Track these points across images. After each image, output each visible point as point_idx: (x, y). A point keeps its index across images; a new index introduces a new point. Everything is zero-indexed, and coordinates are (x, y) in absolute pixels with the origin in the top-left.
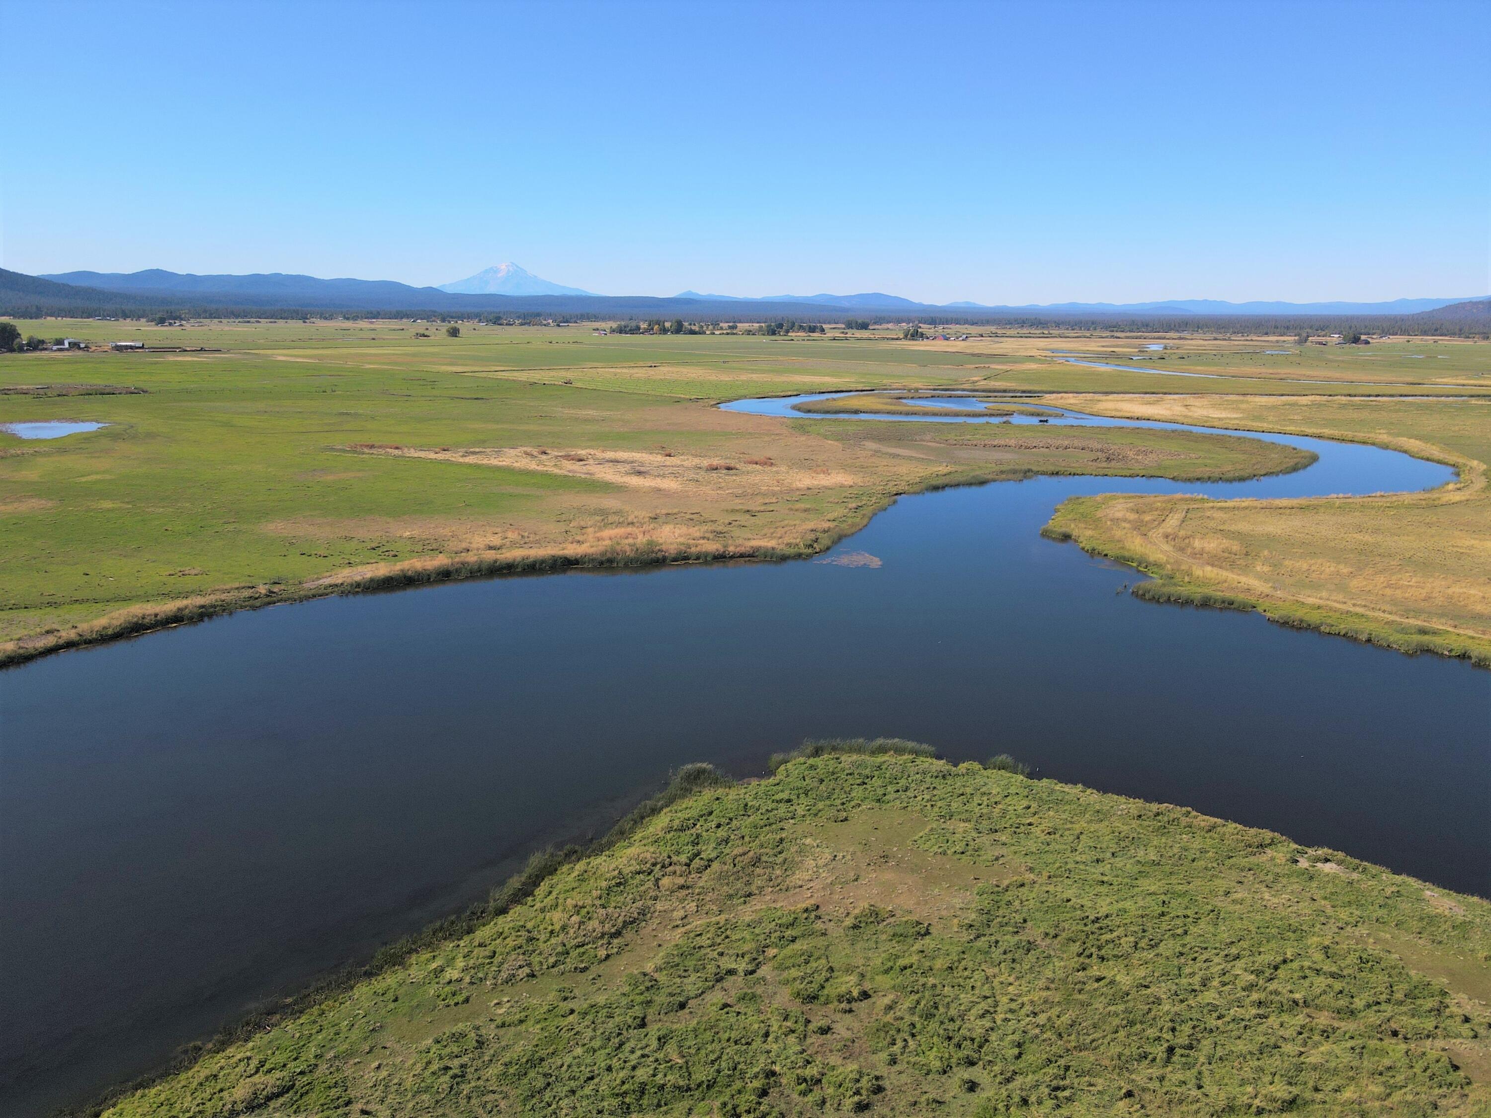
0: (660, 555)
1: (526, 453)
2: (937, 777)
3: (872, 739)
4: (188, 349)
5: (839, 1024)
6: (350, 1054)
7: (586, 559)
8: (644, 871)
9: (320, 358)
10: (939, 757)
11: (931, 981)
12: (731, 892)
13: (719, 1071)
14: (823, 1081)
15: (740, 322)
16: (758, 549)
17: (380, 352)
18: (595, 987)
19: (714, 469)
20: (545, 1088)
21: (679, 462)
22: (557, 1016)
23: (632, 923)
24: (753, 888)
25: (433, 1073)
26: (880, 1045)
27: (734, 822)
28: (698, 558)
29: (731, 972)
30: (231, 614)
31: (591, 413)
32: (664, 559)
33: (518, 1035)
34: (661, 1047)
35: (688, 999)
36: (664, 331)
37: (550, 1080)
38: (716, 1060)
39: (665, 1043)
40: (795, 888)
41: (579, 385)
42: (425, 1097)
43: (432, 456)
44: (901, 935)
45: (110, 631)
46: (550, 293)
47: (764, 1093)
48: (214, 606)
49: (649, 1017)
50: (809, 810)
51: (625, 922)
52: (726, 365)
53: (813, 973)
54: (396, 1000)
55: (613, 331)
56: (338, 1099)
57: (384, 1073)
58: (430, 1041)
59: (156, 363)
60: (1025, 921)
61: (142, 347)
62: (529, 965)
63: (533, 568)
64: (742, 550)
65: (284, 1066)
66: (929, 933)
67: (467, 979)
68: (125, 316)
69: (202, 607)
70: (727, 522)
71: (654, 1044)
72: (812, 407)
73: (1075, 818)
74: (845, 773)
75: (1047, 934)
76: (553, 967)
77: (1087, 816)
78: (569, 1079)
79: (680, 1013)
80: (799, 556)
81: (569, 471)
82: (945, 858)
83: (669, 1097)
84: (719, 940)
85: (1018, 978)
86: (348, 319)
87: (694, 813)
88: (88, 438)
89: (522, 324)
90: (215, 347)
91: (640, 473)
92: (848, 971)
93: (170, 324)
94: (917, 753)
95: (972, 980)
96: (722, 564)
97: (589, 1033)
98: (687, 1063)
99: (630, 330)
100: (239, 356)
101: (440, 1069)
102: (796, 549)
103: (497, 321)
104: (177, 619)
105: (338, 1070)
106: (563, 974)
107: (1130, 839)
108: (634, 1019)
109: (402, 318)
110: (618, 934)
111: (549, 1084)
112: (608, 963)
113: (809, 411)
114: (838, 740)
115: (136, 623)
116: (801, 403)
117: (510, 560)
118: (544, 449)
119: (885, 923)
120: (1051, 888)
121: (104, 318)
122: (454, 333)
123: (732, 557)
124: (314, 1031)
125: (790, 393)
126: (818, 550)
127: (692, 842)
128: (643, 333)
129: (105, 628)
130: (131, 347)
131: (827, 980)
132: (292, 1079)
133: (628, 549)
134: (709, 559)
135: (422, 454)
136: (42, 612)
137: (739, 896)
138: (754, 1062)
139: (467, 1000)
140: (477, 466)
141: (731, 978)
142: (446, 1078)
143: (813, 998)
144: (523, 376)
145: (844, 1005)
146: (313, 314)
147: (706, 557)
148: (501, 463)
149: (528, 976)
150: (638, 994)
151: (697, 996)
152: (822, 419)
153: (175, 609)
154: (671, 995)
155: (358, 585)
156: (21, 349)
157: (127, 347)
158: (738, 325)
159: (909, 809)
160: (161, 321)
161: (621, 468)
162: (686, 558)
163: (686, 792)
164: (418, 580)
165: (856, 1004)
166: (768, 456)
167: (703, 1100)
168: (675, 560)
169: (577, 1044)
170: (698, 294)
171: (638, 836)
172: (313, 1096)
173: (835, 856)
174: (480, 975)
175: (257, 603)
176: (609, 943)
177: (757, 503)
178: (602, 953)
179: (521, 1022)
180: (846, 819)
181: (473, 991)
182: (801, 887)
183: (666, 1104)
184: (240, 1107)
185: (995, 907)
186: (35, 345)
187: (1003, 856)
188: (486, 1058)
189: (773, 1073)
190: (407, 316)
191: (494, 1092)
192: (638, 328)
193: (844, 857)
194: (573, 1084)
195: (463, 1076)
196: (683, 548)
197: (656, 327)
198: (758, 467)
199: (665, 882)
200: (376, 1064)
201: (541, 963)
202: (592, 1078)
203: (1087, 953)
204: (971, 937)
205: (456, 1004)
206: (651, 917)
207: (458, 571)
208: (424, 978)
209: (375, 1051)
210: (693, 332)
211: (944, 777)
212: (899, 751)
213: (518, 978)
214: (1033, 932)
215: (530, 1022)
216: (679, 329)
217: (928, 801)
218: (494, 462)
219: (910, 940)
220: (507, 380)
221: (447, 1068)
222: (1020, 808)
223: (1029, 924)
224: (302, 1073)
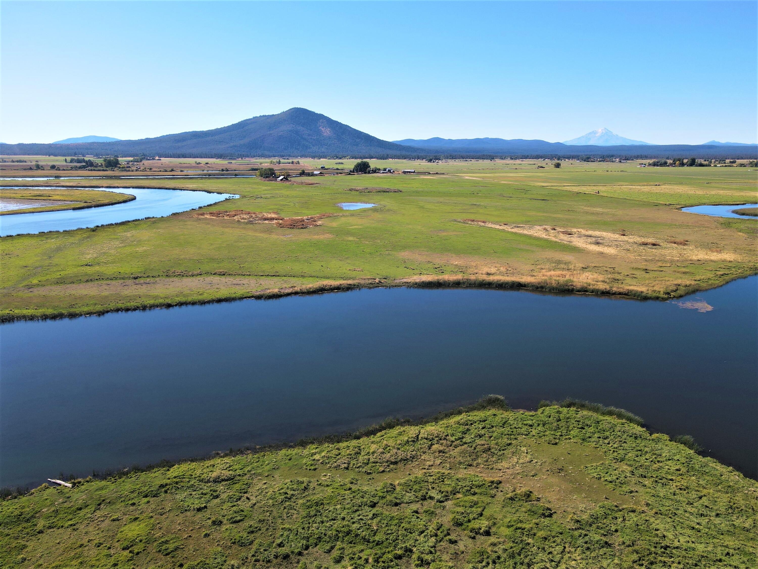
0: (570, 288)
1: (545, 229)
2: (631, 436)
3: (607, 406)
4: (431, 173)
5: (463, 542)
6: (260, 474)
7: (530, 285)
8: (429, 439)
9: (483, 178)
10: (643, 426)
11: (530, 541)
12: (462, 461)
13: (387, 539)
14: (431, 565)
15: (738, 159)
16: (631, 291)
17: (514, 175)
18: (368, 483)
19: (644, 245)
20: (313, 516)
21: (626, 239)
22: (342, 489)
23: (404, 460)
24: (475, 463)
25: (280, 493)
26: (473, 560)
27: (494, 429)
28: (593, 292)
29: (431, 498)
30: (360, 289)
31: (599, 210)
32: (573, 290)
33: (322, 491)
34: (372, 519)
35: (403, 502)
36: (682, 164)
37: (318, 514)
38: (389, 534)
39: (375, 517)
40: (497, 469)
41: (605, 194)
42: (271, 501)
43: (498, 227)
44: (533, 512)
45: (311, 290)
46: (624, 144)
47: (399, 557)
48: (355, 285)
49: (379, 504)
50: (538, 434)
51: (402, 458)
52: (709, 185)
53: (470, 513)
54: (290, 460)
55: (650, 165)
56: (243, 489)
57: (265, 486)
58: (289, 480)
59: (414, 179)
60: (616, 531)
61: (414, 172)
62: (349, 464)
63: (501, 286)
64: (621, 290)
65: (236, 470)
66: (551, 517)
67: (321, 461)
68: (418, 158)
69: (350, 285)
70: (626, 274)
71: (371, 516)
72: (747, 212)
73: (709, 486)
74: (575, 420)
75: (624, 543)
76: (358, 468)
77: (719, 487)
78: (325, 516)
79: (394, 507)
80: (657, 298)
81: (560, 240)
82: (598, 481)
83: (358, 541)
84: (437, 481)
85: (582, 559)
86: (512, 159)
87: (476, 418)
88: (365, 211)
89: (600, 161)
90: (442, 172)
91: (598, 243)
92: (488, 519)
93: (434, 162)
94: (630, 420)
95: (553, 549)
96: (607, 297)
97: (349, 501)
98: (377, 530)
99: (660, 164)
100: (450, 176)
101: (283, 493)
102: (658, 294)
103: (587, 159)
104: (338, 288)
105: (252, 479)
106: (359, 472)
107: (740, 509)
108: (371, 502)
109: (539, 158)
110: (396, 463)
111: (316, 515)
112: (382, 474)
113: (743, 214)
114: (587, 402)
115: (322, 288)
116: (741, 209)
117: (491, 281)
118: (554, 227)
119: (530, 503)
120: (652, 520)
121: (410, 159)
122: (558, 166)
123: (614, 294)
124: (255, 461)
125: (738, 203)
126: (672, 296)
127: (463, 432)
128: (668, 166)
129: (310, 288)
130: (409, 172)
131: (474, 519)
132: (235, 476)
133: (553, 282)
134: (599, 293)
135: (493, 226)
136: (298, 279)
137: (465, 464)
138: (407, 542)
139: (315, 469)
140: (516, 233)
141: (429, 501)
142: (283, 497)
143: (461, 525)
144: (576, 189)
145: (473, 535)
146: (497, 157)
147: (597, 292)
148: (528, 233)
149: (345, 468)
150: (382, 492)
151: (407, 503)
152: (748, 220)
153: (339, 284)
154: (396, 498)
155: (416, 284)
156: (369, 173)
157: (408, 172)
158: (737, 160)
159: (599, 449)
160: (430, 161)
161: (589, 240)
162: (586, 291)
163: (483, 407)
164: (444, 285)
165: (480, 536)
166: (686, 239)
167: (371, 549)
168: (579, 291)
169: (341, 503)
170: (719, 143)
171: (441, 422)
172: (237, 485)
173: (532, 461)
174: (327, 461)
175: (371, 286)
176: (389, 466)
177: (656, 266)
178: (381, 469)
179: (328, 486)
180: (556, 444)
181: (320, 467)
182: (500, 470)
183: (354, 544)
184: (211, 480)
185: (604, 517)
186: (375, 171)
187: (636, 492)
188: (304, 495)
189: (411, 551)
190: (541, 157)
191: (295, 510)
192: (666, 163)
193: (536, 462)
194: (325, 519)
195: (290, 499)
196: (585, 285)
197: (678, 162)
198: (676, 245)
199: (435, 447)
200: (265, 482)
201: (354, 464)
202: (334, 520)
203: (641, 562)
204: (574, 528)
205: (310, 470)
206: (416, 460)
207: (464, 283)
208: (306, 455)
209: (269, 477)
210: (701, 165)
211: (636, 438)
212: (620, 416)
213: (340, 467)
214: (617, 539)
215: (330, 488)
216: (692, 163)
217: (614, 448)
218: (525, 232)
219: (536, 516)
220: (566, 191)
221: (286, 493)
222: (673, 468)
223: (618, 533)
224: (239, 475)
